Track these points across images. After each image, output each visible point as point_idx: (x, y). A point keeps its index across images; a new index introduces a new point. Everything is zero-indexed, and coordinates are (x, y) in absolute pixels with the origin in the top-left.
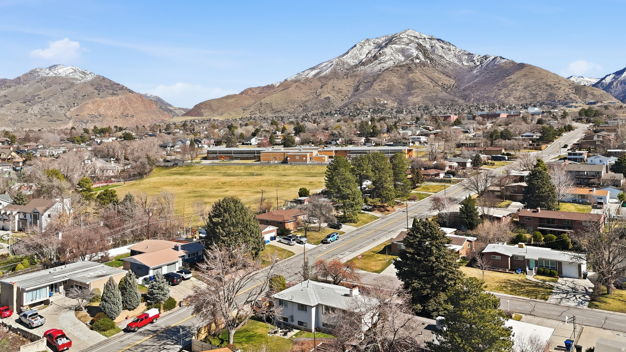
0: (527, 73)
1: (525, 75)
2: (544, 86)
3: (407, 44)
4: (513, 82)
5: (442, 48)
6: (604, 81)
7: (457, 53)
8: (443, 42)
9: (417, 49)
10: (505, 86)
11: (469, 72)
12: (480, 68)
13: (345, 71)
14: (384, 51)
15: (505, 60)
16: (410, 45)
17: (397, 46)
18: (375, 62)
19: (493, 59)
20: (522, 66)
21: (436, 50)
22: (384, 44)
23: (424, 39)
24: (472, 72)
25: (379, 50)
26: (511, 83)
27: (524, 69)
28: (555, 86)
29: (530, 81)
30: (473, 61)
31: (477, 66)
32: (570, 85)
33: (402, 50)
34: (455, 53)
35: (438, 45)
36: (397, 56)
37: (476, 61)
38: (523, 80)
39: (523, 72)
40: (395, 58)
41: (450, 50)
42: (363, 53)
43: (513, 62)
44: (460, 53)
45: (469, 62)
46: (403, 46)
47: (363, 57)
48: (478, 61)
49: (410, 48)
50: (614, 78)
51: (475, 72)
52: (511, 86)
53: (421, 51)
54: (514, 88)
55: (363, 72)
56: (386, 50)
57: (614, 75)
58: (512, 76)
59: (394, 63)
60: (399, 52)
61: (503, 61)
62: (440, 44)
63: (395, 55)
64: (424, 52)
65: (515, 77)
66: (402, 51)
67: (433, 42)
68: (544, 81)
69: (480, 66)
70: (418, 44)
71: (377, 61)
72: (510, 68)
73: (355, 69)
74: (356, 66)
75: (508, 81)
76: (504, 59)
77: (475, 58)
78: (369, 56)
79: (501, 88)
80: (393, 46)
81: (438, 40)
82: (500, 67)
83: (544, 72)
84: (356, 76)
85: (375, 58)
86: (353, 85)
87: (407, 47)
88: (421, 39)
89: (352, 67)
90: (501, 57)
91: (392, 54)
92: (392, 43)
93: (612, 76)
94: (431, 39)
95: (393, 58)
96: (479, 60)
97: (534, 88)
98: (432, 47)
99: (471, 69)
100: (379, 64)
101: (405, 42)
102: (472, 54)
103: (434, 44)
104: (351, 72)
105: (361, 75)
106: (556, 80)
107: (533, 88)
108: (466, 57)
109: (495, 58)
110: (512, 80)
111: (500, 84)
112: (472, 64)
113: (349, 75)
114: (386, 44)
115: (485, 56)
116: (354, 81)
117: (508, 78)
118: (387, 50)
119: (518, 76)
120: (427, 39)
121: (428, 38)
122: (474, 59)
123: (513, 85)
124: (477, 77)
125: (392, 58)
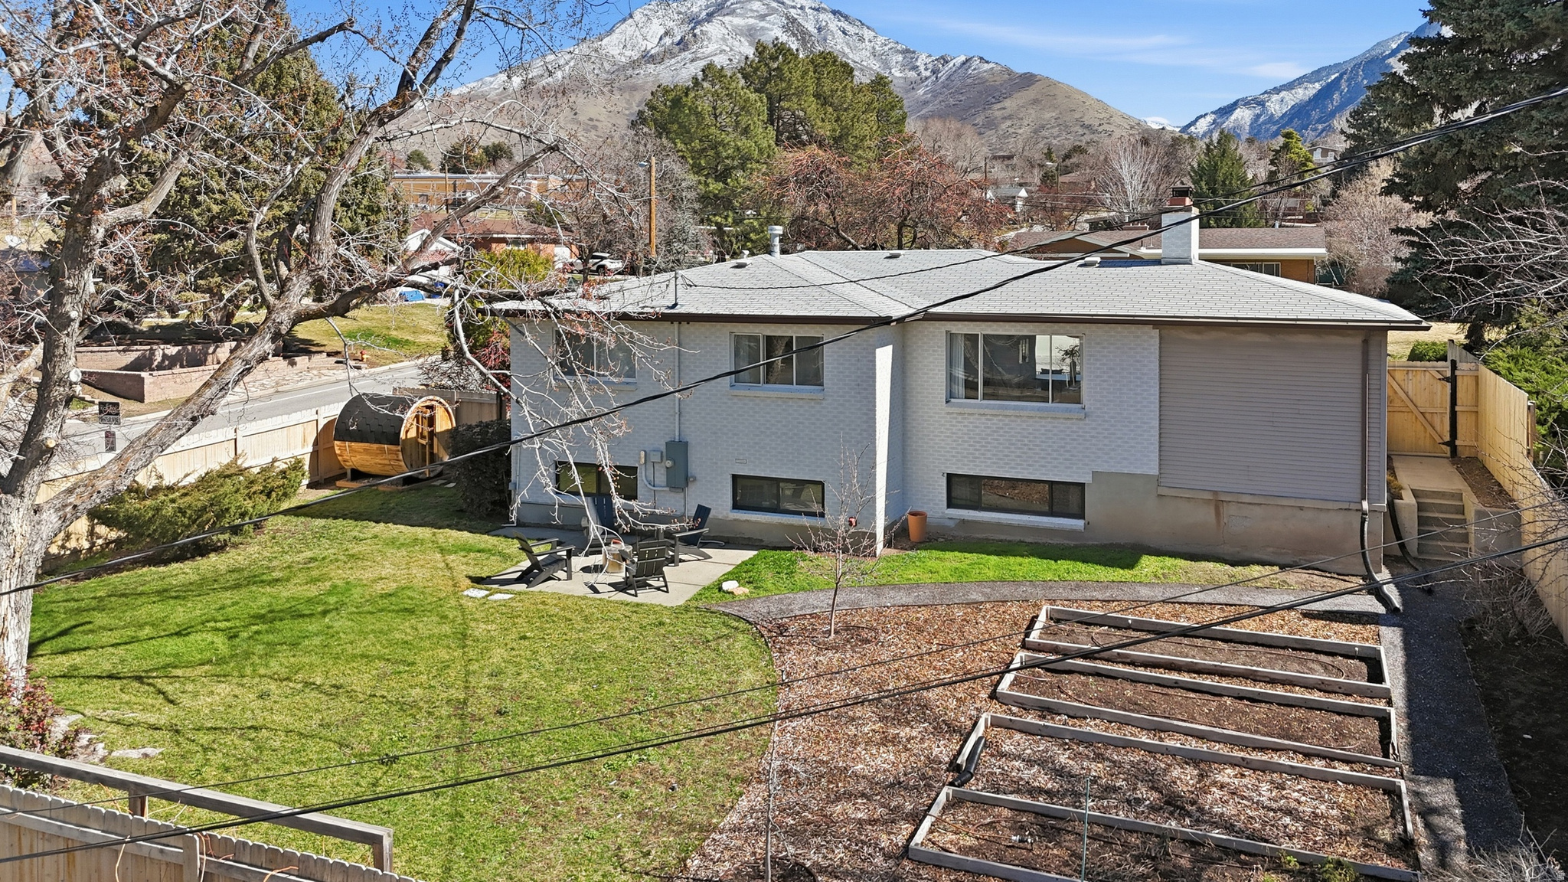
0: (1039, 97)
1: (1035, 102)
2: (1077, 128)
3: (762, 17)
4: (1010, 117)
5: (844, 32)
6: (1193, 128)
7: (877, 48)
8: (846, 18)
9: (786, 29)
10: (991, 124)
11: (907, 91)
12: (934, 83)
13: (605, 76)
14: (704, 28)
15: (992, 65)
16: (768, 18)
17: (737, 21)
18: (683, 55)
19: (964, 63)
20: (1028, 80)
21: (830, 38)
22: (704, 13)
23: (802, 8)
24: (913, 93)
25: (693, 29)
26: (1005, 118)
27: (1033, 87)
28: (1100, 129)
29: (1048, 115)
30: (915, 68)
31: (927, 78)
32: (1132, 128)
33: (749, 30)
34: (873, 48)
35: (834, 24)
36: (737, 44)
37: (922, 68)
38: (1032, 111)
39: (1031, 93)
40: (731, 50)
41: (862, 39)
42: (650, 34)
43: (1009, 72)
44: (886, 48)
45: (907, 71)
46: (751, 21)
47: (651, 45)
48: (926, 69)
49: (767, 25)
50: (1214, 121)
51: (921, 92)
52: (1004, 126)
53: (794, 35)
54: (1011, 130)
55: (651, 79)
56: (707, 27)
57: (1213, 116)
58: (1007, 103)
59: (731, 60)
60: (742, 35)
61: (986, 67)
62: (840, 24)
63: (731, 41)
64: (803, 39)
65: (1014, 105)
66: (750, 33)
67: (822, 16)
68: (1077, 116)
69: (934, 78)
70: (788, 18)
71: (687, 55)
72: (1001, 85)
73: (630, 72)
74: (634, 64)
75: (998, 114)
76: (987, 62)
77: (920, 60)
78: (667, 41)
79: (982, 130)
80: (727, 19)
81: (834, 12)
82: (980, 81)
83: (1076, 96)
84: (634, 88)
85: (681, 46)
86: (627, 112)
87: (762, 24)
88: (794, 7)
89: (624, 68)
90: (981, 58)
91: (724, 40)
92: (725, 11)
93: (1210, 119)
94: (817, 10)
95: (728, 49)
96: (930, 66)
97: (1055, 131)
98: (820, 29)
99: (913, 86)
100: (692, 61)
101: (757, 11)
102: (914, 52)
103: (824, 24)
104: (622, 77)
105: (647, 87)
106: (1104, 115)
107: (1053, 131)
108: (900, 58)
109: (967, 60)
110: (1006, 113)
111: (979, 120)
112: (913, 74)
113: (616, 85)
114: (710, 16)
115: (942, 58)
116: (628, 102)
117: (998, 106)
118: (714, 29)
119: (1020, 102)
120: (807, 10)
121: (811, 8)
122: (918, 64)
123: (1009, 123)
124: (926, 103)
125: (724, 47)
